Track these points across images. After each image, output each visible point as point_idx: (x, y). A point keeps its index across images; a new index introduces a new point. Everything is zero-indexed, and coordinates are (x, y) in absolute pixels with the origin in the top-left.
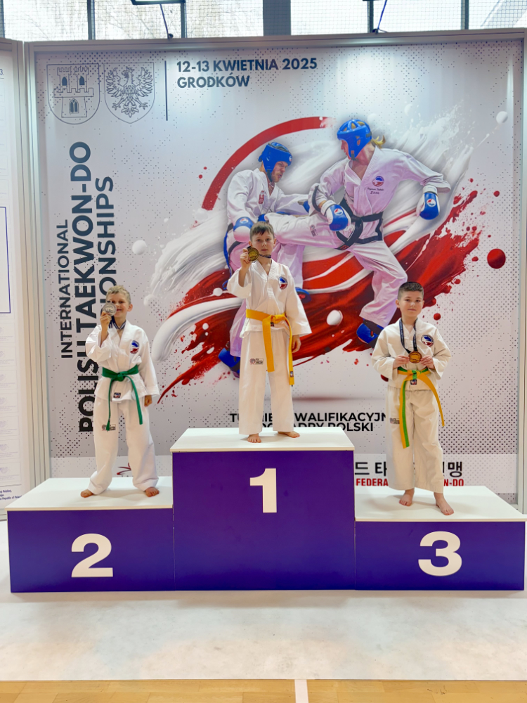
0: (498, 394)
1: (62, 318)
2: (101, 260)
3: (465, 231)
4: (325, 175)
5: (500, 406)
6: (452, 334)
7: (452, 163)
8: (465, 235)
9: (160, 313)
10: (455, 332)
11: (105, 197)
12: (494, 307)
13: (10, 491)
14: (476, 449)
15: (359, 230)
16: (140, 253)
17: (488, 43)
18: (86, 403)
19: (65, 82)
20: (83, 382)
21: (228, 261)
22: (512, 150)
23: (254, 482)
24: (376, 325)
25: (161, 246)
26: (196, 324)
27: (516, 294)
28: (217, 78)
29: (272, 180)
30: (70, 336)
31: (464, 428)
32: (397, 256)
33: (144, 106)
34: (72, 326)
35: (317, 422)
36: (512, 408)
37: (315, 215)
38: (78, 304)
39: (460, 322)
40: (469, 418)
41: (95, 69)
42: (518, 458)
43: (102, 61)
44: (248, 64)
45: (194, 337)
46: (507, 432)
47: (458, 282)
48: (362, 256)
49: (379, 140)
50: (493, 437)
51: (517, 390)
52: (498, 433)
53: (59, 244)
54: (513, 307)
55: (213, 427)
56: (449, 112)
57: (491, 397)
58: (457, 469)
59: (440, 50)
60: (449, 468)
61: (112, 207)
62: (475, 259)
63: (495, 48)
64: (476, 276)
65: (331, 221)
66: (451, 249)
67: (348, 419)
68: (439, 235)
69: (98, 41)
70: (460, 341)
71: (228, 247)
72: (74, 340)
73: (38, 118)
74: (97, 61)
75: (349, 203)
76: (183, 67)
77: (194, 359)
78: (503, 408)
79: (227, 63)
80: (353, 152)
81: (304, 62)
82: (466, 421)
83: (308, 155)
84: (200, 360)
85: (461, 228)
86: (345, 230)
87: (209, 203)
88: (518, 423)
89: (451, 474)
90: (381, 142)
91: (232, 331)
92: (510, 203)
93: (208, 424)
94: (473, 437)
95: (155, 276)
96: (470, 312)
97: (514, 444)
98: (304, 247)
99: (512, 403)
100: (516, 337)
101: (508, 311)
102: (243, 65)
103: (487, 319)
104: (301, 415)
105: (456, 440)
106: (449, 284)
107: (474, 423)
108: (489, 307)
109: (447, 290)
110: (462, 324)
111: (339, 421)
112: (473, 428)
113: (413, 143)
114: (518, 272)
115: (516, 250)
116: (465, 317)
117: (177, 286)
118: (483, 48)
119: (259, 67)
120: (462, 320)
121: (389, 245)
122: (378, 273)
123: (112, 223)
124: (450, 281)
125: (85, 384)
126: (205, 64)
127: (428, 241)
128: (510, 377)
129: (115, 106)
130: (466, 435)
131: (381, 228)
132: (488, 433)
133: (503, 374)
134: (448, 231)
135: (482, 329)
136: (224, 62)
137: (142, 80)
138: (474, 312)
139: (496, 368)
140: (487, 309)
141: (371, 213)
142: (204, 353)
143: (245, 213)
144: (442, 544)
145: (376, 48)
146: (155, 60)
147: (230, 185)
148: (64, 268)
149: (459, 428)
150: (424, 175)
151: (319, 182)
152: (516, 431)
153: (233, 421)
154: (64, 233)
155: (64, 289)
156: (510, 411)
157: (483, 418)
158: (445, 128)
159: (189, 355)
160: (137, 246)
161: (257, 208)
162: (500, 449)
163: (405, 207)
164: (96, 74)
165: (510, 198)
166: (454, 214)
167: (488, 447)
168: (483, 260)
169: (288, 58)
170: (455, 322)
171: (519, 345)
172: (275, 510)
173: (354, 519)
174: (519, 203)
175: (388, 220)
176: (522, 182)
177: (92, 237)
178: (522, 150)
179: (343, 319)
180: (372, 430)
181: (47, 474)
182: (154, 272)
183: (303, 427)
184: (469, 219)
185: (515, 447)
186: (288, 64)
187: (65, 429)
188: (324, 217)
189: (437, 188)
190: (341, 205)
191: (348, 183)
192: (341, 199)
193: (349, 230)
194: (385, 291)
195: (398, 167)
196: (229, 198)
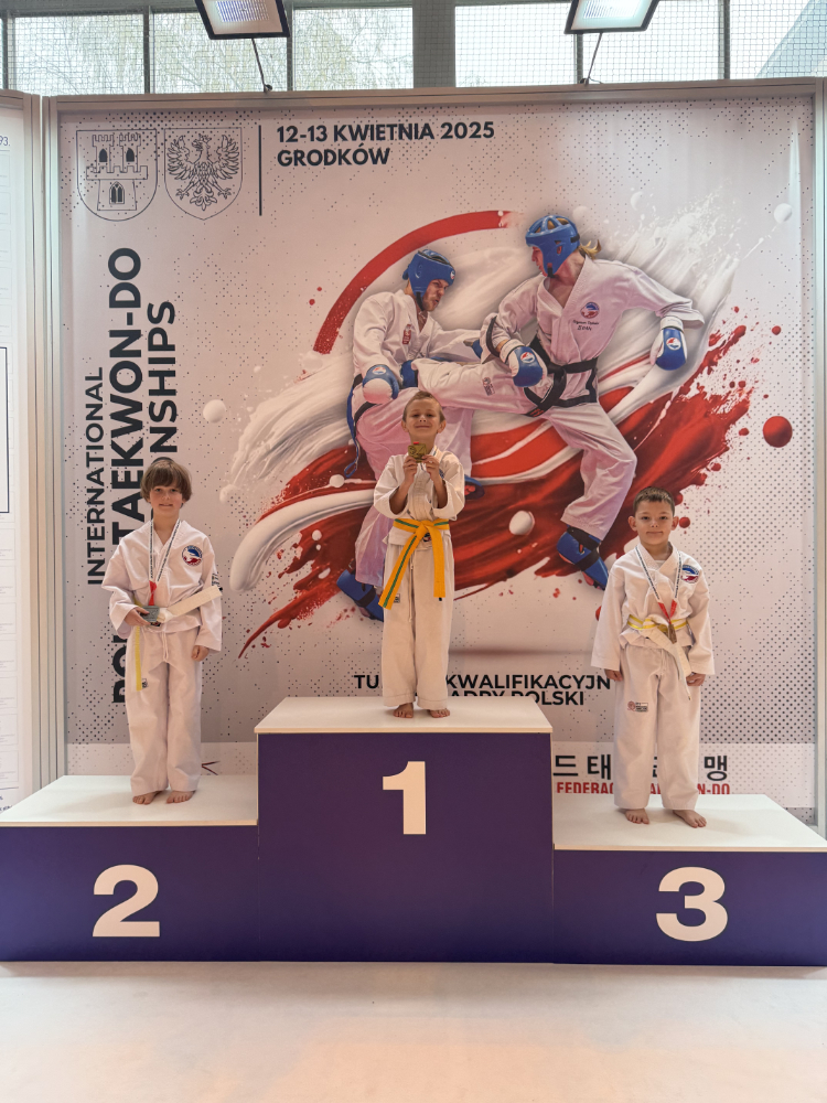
1: (89, 521)
2: (153, 430)
3: (728, 389)
4: (507, 301)
5: (787, 666)
6: (709, 551)
7: (706, 283)
8: (728, 394)
9: (244, 514)
10: (713, 547)
11: (162, 332)
12: (775, 508)
13: (1, 799)
14: (748, 735)
15: (560, 385)
16: (216, 421)
17: (760, 100)
19: (103, 156)
21: (354, 433)
22: (799, 263)
23: (389, 783)
24: (588, 534)
25: (249, 409)
26: (301, 532)
27: (810, 488)
28: (340, 151)
29: (422, 307)
30: (102, 550)
31: (729, 701)
32: (619, 426)
33: (226, 193)
34: (106, 534)
35: (494, 689)
36: (806, 670)
37: (490, 362)
38: (116, 500)
39: (721, 531)
40: (737, 685)
41: (151, 137)
42: (816, 751)
43: (162, 125)
44: (388, 130)
45: (299, 550)
46: (799, 708)
47: (717, 468)
48: (564, 426)
49: (592, 247)
50: (776, 716)
51: (812, 640)
52: (784, 709)
53: (88, 406)
54: (806, 507)
55: (326, 695)
57: (772, 651)
58: (719, 768)
59: (685, 111)
60: (706, 766)
61: (172, 348)
62: (744, 432)
63: (771, 108)
64: (745, 459)
65: (515, 372)
66: (706, 415)
67: (543, 685)
68: (686, 394)
69: (160, 95)
70: (721, 562)
71: (354, 411)
73: (61, 211)
74: (155, 125)
75: (545, 344)
76: (287, 135)
77: (299, 586)
78: (791, 670)
79: (354, 129)
80: (550, 265)
81: (475, 127)
82: (733, 689)
83: (480, 269)
84: (308, 590)
85: (722, 383)
86: (538, 385)
87: (324, 344)
88: (816, 693)
89: (709, 776)
91: (362, 543)
92: (797, 345)
94: (745, 716)
95: (238, 456)
96: (736, 516)
97: (810, 728)
98: (474, 411)
99: (806, 662)
100: (810, 554)
102: (379, 132)
103: (763, 527)
104: (468, 677)
106: (703, 471)
107: (745, 693)
108: (767, 508)
109: (699, 481)
110: (724, 535)
111: (530, 689)
112: (745, 701)
113: (643, 255)
114: (812, 452)
115: (809, 418)
116: (728, 523)
117: (273, 472)
118: (752, 108)
119: (404, 135)
120: (724, 527)
121: (607, 410)
122: (590, 453)
123: (172, 374)
124: (703, 467)
126: (322, 130)
127: (668, 404)
128: (802, 620)
129: (180, 194)
130: (733, 712)
131: (593, 383)
132: (768, 708)
133: (791, 615)
134: (700, 388)
135: (756, 543)
136: (350, 127)
137: (223, 155)
138: (744, 516)
139: (779, 604)
140: (763, 512)
141: (579, 360)
142: (313, 578)
143: (381, 359)
144: (695, 888)
145: (586, 107)
146: (244, 124)
147: (358, 316)
148: (94, 444)
149: (721, 701)
150: (662, 301)
152: (813, 707)
153: (360, 687)
154: (97, 388)
155: (94, 476)
156: (802, 673)
157: (760, 685)
158: (695, 230)
159: (289, 581)
160: (211, 409)
161: (399, 351)
162: (788, 736)
163: (633, 349)
164: (152, 144)
165: (797, 337)
166: (710, 361)
168: (757, 433)
169: (450, 121)
170: (712, 531)
171: (816, 570)
172: (423, 831)
173: (550, 844)
174: (812, 344)
175: (605, 370)
176: (816, 313)
177: (141, 395)
178: (814, 262)
179: (535, 525)
180: (582, 703)
181: (61, 768)
182: (236, 449)
183: (470, 696)
184: (733, 370)
185: (813, 732)
186: (449, 130)
187: (91, 698)
188: (504, 365)
189: (683, 321)
190: (531, 346)
191: (542, 313)
192: (533, 338)
193: (544, 386)
194: (601, 481)
195: (622, 288)
196: (356, 335)
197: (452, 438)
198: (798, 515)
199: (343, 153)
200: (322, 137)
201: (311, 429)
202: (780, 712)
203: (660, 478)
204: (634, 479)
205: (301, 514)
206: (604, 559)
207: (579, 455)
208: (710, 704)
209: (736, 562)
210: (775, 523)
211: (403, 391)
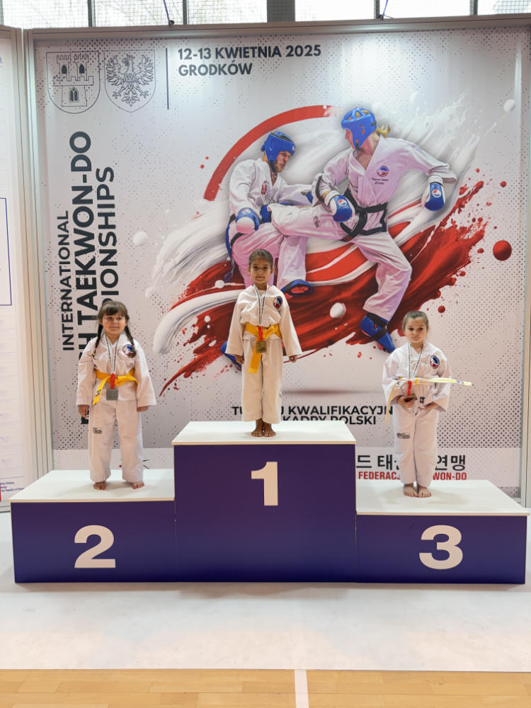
0: (502, 388)
1: (63, 310)
2: (102, 251)
3: (471, 223)
4: (329, 165)
5: (504, 400)
6: (457, 327)
7: (458, 153)
8: (471, 226)
9: (161, 305)
10: (459, 325)
11: (106, 187)
12: (499, 299)
13: (13, 483)
14: (479, 443)
15: (363, 221)
16: (142, 245)
17: (496, 29)
19: (64, 70)
21: (230, 253)
22: (519, 139)
23: (255, 475)
24: (380, 318)
25: (163, 237)
26: (198, 317)
27: (522, 287)
28: (219, 65)
29: (274, 170)
30: (72, 328)
31: (467, 421)
32: (401, 247)
33: (145, 94)
34: (74, 319)
35: (320, 415)
36: (516, 402)
37: (318, 206)
38: (79, 296)
39: (464, 315)
40: (472, 412)
41: (95, 56)
42: (521, 452)
43: (102, 48)
44: (251, 51)
45: (196, 330)
46: (511, 426)
47: (463, 274)
48: (366, 248)
49: (384, 129)
50: (496, 431)
51: (521, 383)
52: (501, 426)
53: (60, 236)
54: (519, 299)
55: (215, 420)
56: (456, 101)
57: (495, 390)
58: (460, 463)
59: (447, 37)
60: (452, 462)
61: (112, 198)
62: (481, 251)
63: (502, 34)
64: (481, 268)
65: (334, 212)
66: (457, 240)
67: (351, 412)
68: (444, 226)
69: (99, 28)
70: (464, 334)
71: (231, 238)
72: (76, 332)
73: (38, 107)
74: (97, 49)
75: (353, 193)
76: (185, 54)
77: (196, 352)
78: (507, 402)
79: (229, 50)
80: (357, 141)
81: (308, 49)
82: (470, 414)
83: (312, 144)
84: (202, 353)
85: (467, 219)
86: (349, 221)
87: (210, 194)
88: (522, 416)
89: (454, 468)
92: (517, 194)
93: (210, 417)
94: (477, 431)
95: (156, 268)
96: (475, 305)
97: (518, 438)
98: (307, 238)
99: (516, 397)
100: (521, 330)
101: (514, 304)
102: (245, 52)
103: (492, 312)
104: (303, 408)
105: (460, 433)
106: (454, 276)
107: (477, 417)
108: (494, 300)
109: (451, 282)
110: (467, 317)
111: (342, 415)
112: (477, 421)
113: (418, 133)
114: (524, 264)
115: (523, 242)
116: (469, 310)
117: (179, 278)
118: (491, 35)
119: (262, 55)
120: (467, 312)
121: (393, 237)
122: (382, 265)
123: (113, 215)
124: (455, 273)
126: (207, 51)
127: (433, 233)
128: (514, 371)
129: (115, 95)
130: (470, 428)
131: (385, 219)
132: (492, 426)
133: (508, 368)
134: (453, 222)
135: (487, 322)
136: (226, 49)
137: (143, 68)
138: (479, 305)
139: (501, 361)
140: (492, 302)
141: (375, 204)
142: (205, 346)
143: (248, 204)
144: (443, 538)
145: (382, 35)
146: (156, 47)
147: (232, 176)
148: (64, 261)
149: (462, 421)
150: (430, 165)
151: (323, 173)
152: (520, 425)
153: (236, 414)
154: (65, 224)
155: (65, 281)
156: (514, 404)
157: (487, 412)
158: (451, 117)
159: (191, 348)
160: (138, 237)
161: (259, 199)
162: (503, 443)
163: (411, 197)
164: (96, 62)
165: (517, 188)
166: (460, 205)
167: (491, 440)
168: (489, 251)
169: (291, 44)
170: (459, 315)
171: (524, 339)
172: (276, 504)
173: (356, 512)
174: (526, 193)
175: (392, 211)
176: (529, 172)
177: (93, 229)
178: (529, 139)
179: (346, 312)
180: (375, 423)
181: (49, 466)
182: (155, 264)
183: (305, 421)
184: (475, 211)
185: (519, 441)
186: (291, 51)
187: (67, 421)
188: (327, 207)
189: (443, 178)
190: (345, 195)
191: (352, 173)
192: (345, 190)
193: (353, 221)
194: (389, 283)
195: (403, 157)
196: (231, 188)
197: (293, 256)
199: (222, 66)
201: (202, 251)
203: (427, 281)
204: (410, 282)
205: (198, 306)
206: (390, 333)
207: (375, 267)
208: (455, 424)
209: (474, 334)
210: (499, 309)
211: (262, 225)
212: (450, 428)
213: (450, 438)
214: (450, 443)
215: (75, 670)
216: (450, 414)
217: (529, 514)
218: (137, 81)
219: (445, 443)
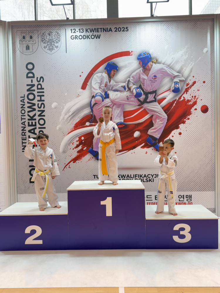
0: (206, 166)
1: (22, 135)
2: (39, 111)
3: (191, 98)
4: (132, 75)
5: (207, 171)
6: (186, 141)
7: (185, 70)
9: (63, 133)
10: (188, 140)
11: (41, 85)
12: (204, 129)
13: (0, 209)
14: (197, 189)
15: (147, 98)
16: (55, 108)
17: (199, 20)
18: (32, 171)
19: (24, 38)
20: (31, 162)
21: (92, 111)
22: (210, 64)
23: (102, 203)
24: (155, 137)
25: (64, 105)
26: (79, 137)
27: (213, 124)
28: (87, 35)
29: (110, 77)
31: (192, 180)
32: (163, 108)
33: (57, 47)
34: (27, 139)
35: (130, 178)
36: (212, 172)
37: (128, 92)
38: (29, 129)
39: (190, 136)
40: (194, 176)
41: (37, 32)
42: (215, 193)
43: (40, 29)
44: (100, 30)
45: (78, 142)
46: (210, 182)
47: (189, 119)
48: (148, 108)
49: (155, 60)
50: (204, 184)
51: (214, 164)
52: (207, 182)
53: (21, 105)
54: (212, 129)
55: (86, 180)
56: (184, 49)
57: (203, 167)
58: (190, 198)
59: (179, 23)
60: (186, 198)
61: (43, 89)
62: (196, 109)
63: (202, 22)
64: (196, 117)
65: (135, 94)
66: (186, 105)
67: (143, 177)
68: (180, 99)
69: (39, 21)
70: (190, 144)
71: (92, 105)
73: (13, 52)
74: (38, 29)
75: (143, 86)
76: (73, 31)
77: (78, 152)
78: (209, 172)
79: (91, 29)
80: (144, 65)
81: (123, 28)
82: (193, 177)
83: (125, 67)
84: (80, 152)
85: (190, 96)
86: (141, 98)
87: (84, 87)
88: (215, 178)
89: (187, 200)
90: (155, 61)
91: (94, 140)
92: (210, 86)
93: (83, 179)
94: (196, 184)
95: (61, 117)
96: (194, 132)
97: (213, 187)
98: (124, 105)
99: (212, 170)
100: (213, 142)
102: (98, 30)
103: (201, 134)
104: (123, 175)
105: (189, 185)
106: (185, 120)
107: (196, 178)
108: (202, 129)
109: (184, 122)
110: (191, 137)
111: (139, 178)
112: (196, 180)
113: (169, 62)
114: (214, 114)
115: (213, 105)
117: (71, 122)
118: (197, 23)
119: (104, 31)
120: (191, 135)
121: (159, 104)
122: (155, 115)
123: (43, 96)
125: (32, 163)
126: (82, 30)
127: (175, 102)
128: (211, 159)
129: (45, 47)
130: (193, 183)
131: (156, 97)
132: (202, 182)
133: (208, 158)
134: (184, 98)
135: (199, 139)
136: (90, 29)
137: (56, 36)
138: (196, 131)
139: (205, 155)
141: (152, 91)
142: (82, 149)
143: (99, 91)
145: (153, 23)
146: (61, 28)
147: (93, 80)
148: (23, 115)
149: (190, 180)
150: (174, 74)
151: (130, 78)
152: (214, 182)
153: (95, 178)
154: (23, 100)
155: (23, 123)
156: (211, 173)
157: (200, 176)
158: (182, 55)
159: (76, 150)
160: (54, 105)
161: (104, 89)
162: (208, 189)
163: (166, 88)
164: (37, 34)
165: (210, 84)
166: (187, 91)
167: (202, 188)
168: (199, 109)
169: (116, 27)
170: (187, 136)
171: (215, 145)
172: (111, 215)
173: (145, 218)
174: (213, 86)
175: (159, 93)
176: (214, 77)
177: (35, 102)
178: (214, 64)
179: (141, 135)
180: (153, 182)
181: (16, 200)
182: (61, 116)
183: (124, 180)
184: (193, 93)
185: (214, 189)
186: (116, 30)
187: (24, 182)
188: (132, 92)
189: (179, 80)
190: (139, 87)
191: (142, 78)
192: (139, 85)
193: (143, 97)
194: (158, 123)
195: (163, 71)
196: (92, 85)
197: (118, 112)
198: (210, 131)
200: (82, 31)
202: (205, 183)
203: (174, 122)
204: (167, 123)
205: (78, 133)
206: (159, 143)
207: (152, 116)
208: (187, 181)
209: (194, 144)
210: (204, 133)
211: (105, 99)
212: (185, 183)
213: (185, 187)
214: (185, 189)
215: (23, 288)
216: (185, 177)
217: (219, 218)
218: (53, 42)
219: (183, 189)
